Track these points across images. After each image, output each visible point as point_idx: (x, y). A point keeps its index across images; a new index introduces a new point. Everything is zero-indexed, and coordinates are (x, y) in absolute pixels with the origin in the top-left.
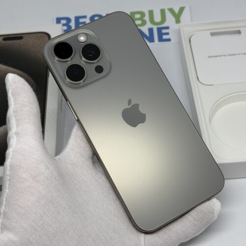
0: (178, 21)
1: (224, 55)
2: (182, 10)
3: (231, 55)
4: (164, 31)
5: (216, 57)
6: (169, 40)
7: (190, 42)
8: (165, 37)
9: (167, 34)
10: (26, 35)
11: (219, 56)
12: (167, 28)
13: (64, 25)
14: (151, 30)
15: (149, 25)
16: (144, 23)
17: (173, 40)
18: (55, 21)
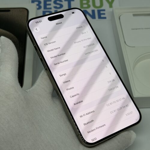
0: (111, 6)
1: (142, 29)
3: (146, 29)
4: (102, 12)
5: (137, 29)
6: (105, 18)
7: (119, 19)
8: (102, 16)
9: (104, 14)
10: (12, 9)
11: (139, 29)
12: (104, 10)
13: (37, 5)
14: (93, 11)
15: (92, 8)
16: (89, 6)
17: (107, 18)
18: (31, 1)
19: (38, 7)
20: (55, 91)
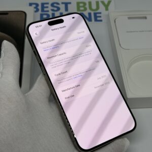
0: (107, 9)
2: (109, 2)
4: (98, 15)
6: (101, 21)
7: (115, 22)
8: (98, 19)
9: (100, 17)
12: (100, 13)
13: (35, 8)
14: (90, 14)
15: (88, 11)
16: (85, 9)
17: (103, 21)
18: (28, 4)
19: (35, 10)
20: (52, 95)
